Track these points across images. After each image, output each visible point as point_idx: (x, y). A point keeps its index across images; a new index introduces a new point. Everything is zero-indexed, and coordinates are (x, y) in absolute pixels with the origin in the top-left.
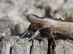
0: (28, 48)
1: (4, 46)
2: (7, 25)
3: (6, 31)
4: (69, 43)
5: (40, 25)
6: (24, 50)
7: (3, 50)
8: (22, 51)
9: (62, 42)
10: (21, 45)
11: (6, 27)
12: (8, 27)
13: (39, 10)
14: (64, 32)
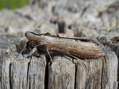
0: (25, 64)
1: (4, 62)
2: (13, 42)
3: (11, 47)
4: (66, 59)
5: (37, 42)
6: (22, 67)
7: (3, 66)
8: (20, 67)
9: (59, 58)
10: (19, 61)
11: (12, 43)
12: (14, 43)
13: (53, 25)
14: (60, 49)
